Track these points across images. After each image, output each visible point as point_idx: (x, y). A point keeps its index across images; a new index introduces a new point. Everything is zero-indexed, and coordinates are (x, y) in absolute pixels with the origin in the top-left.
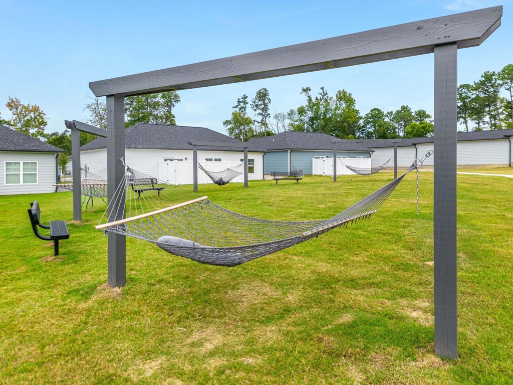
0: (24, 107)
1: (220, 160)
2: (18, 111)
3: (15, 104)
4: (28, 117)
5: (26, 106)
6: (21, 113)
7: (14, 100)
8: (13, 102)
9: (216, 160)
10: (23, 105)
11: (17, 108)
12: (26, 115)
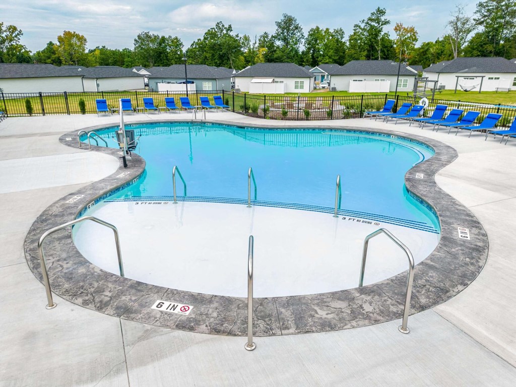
0: (405, 29)
1: (498, 78)
2: (401, 33)
3: (399, 28)
4: (406, 37)
5: (406, 28)
6: (402, 34)
7: (399, 25)
8: (398, 26)
9: (495, 78)
10: (404, 28)
11: (400, 31)
12: (405, 35)
